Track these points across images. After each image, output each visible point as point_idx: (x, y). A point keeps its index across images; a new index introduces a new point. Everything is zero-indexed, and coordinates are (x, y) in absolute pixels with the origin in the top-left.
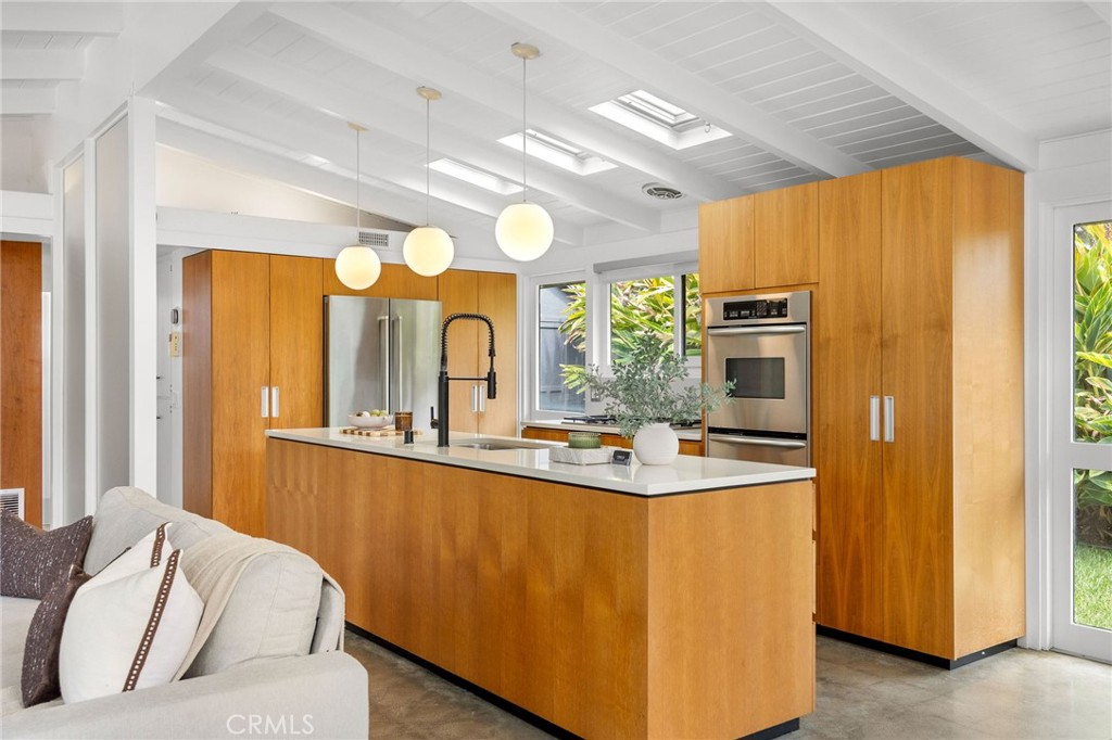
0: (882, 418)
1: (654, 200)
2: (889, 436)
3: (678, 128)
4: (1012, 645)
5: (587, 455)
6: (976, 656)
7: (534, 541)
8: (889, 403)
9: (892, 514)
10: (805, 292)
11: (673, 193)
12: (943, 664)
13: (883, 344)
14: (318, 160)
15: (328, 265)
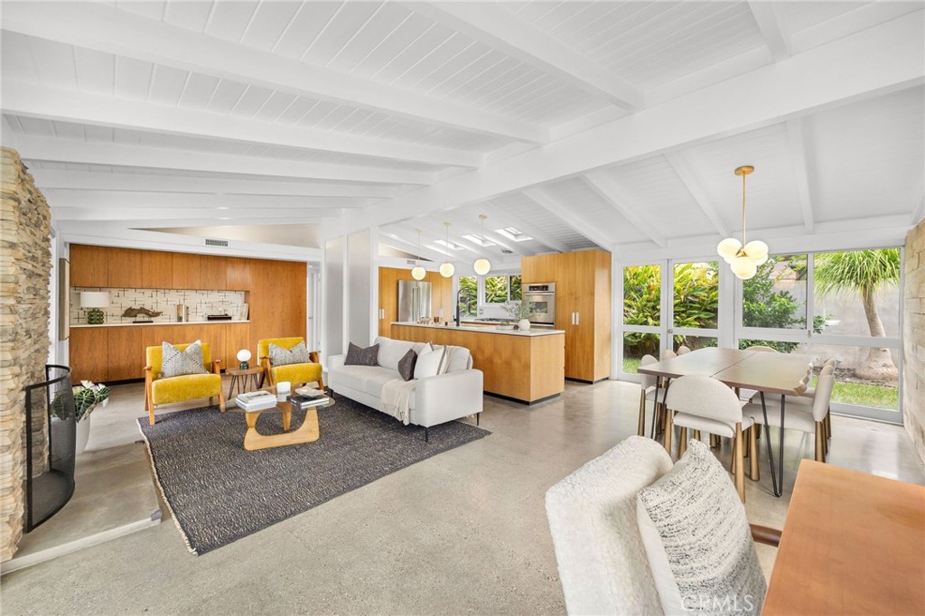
0: (576, 319)
1: (504, 254)
2: (577, 323)
3: (516, 236)
4: (607, 379)
5: (507, 327)
6: (599, 381)
7: (513, 352)
8: (577, 314)
9: (578, 344)
10: (554, 284)
11: (510, 252)
12: (591, 383)
13: (576, 299)
14: (394, 236)
15: (410, 271)
